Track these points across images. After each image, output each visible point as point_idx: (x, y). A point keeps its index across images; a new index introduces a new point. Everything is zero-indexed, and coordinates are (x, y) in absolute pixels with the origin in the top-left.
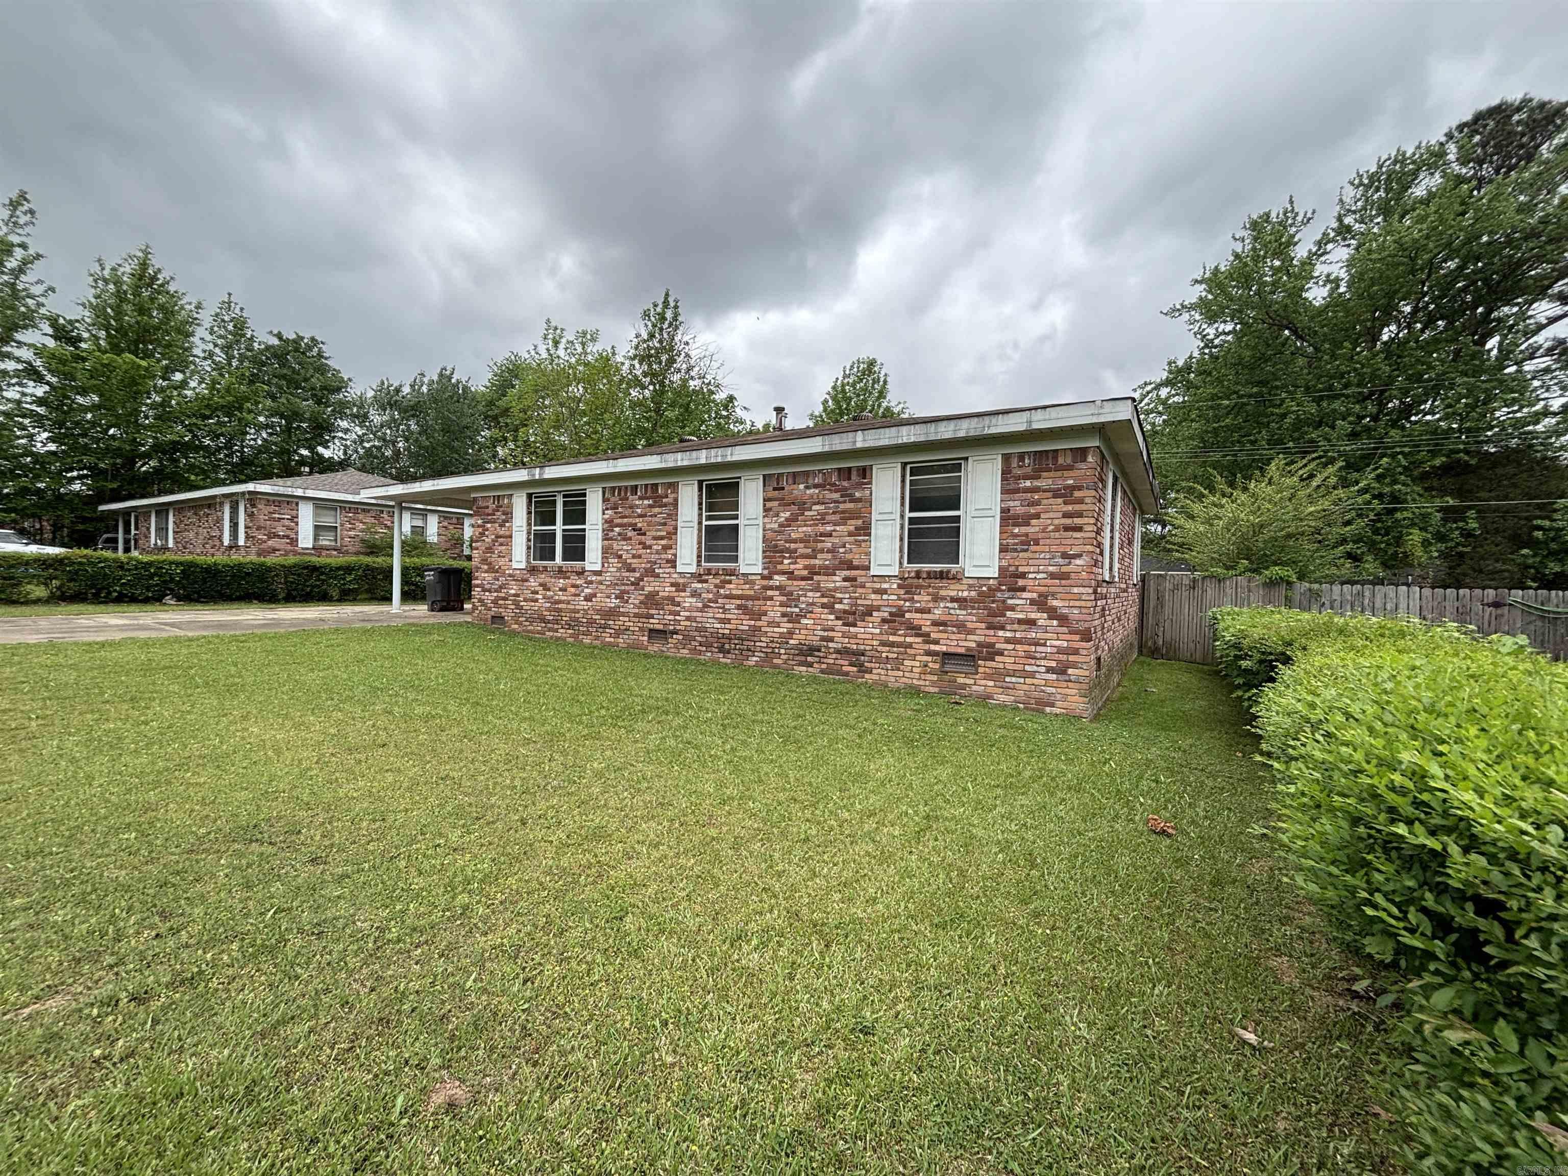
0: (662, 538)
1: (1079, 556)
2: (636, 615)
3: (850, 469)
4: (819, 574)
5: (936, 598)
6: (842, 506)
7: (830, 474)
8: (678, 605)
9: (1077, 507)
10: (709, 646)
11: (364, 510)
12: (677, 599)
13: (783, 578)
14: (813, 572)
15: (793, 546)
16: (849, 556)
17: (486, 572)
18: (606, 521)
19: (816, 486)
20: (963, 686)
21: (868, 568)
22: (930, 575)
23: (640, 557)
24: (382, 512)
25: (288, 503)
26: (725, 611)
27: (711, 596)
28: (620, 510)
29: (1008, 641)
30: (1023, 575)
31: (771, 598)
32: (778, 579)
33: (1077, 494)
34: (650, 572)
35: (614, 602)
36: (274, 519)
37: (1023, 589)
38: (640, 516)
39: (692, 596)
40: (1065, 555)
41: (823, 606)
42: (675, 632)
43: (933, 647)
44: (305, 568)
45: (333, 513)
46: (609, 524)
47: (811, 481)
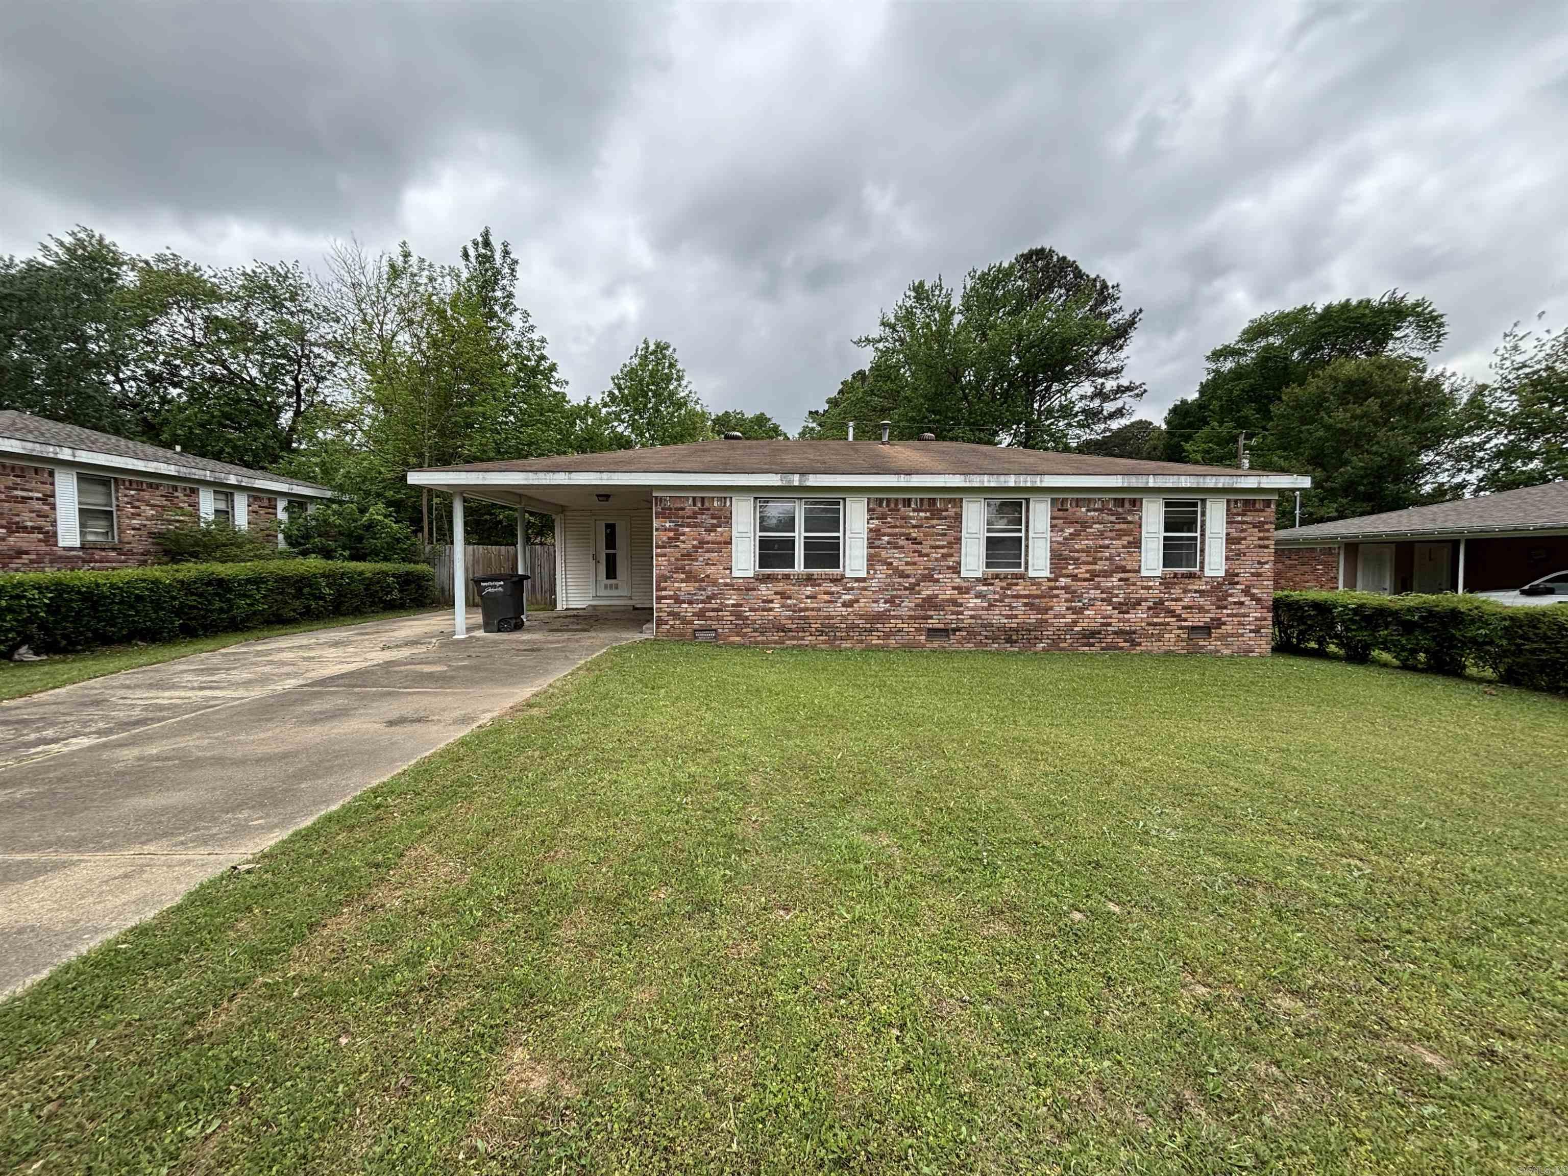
0: (943, 547)
1: (1266, 563)
2: (911, 617)
3: (1123, 499)
4: (1098, 576)
5: (1185, 591)
6: (1117, 526)
7: (1108, 501)
8: (961, 605)
9: (1267, 534)
10: (995, 639)
11: (150, 485)
12: (960, 601)
13: (1069, 580)
14: (1094, 575)
15: (1076, 555)
16: (1124, 563)
17: (682, 581)
18: (871, 530)
19: (1095, 510)
20: (1203, 647)
21: (1139, 571)
22: (1184, 576)
23: (915, 564)
24: (175, 489)
25: (36, 471)
26: (1011, 608)
27: (997, 596)
28: (889, 520)
29: (1228, 615)
30: (1237, 575)
31: (1057, 596)
32: (1063, 581)
33: (1266, 526)
34: (929, 578)
35: (882, 606)
36: (16, 500)
37: (1237, 583)
38: (914, 527)
39: (976, 597)
40: (1259, 563)
41: (1103, 600)
42: (959, 629)
43: (1184, 624)
44: (209, 584)
45: (100, 489)
46: (874, 536)
47: (1092, 506)
